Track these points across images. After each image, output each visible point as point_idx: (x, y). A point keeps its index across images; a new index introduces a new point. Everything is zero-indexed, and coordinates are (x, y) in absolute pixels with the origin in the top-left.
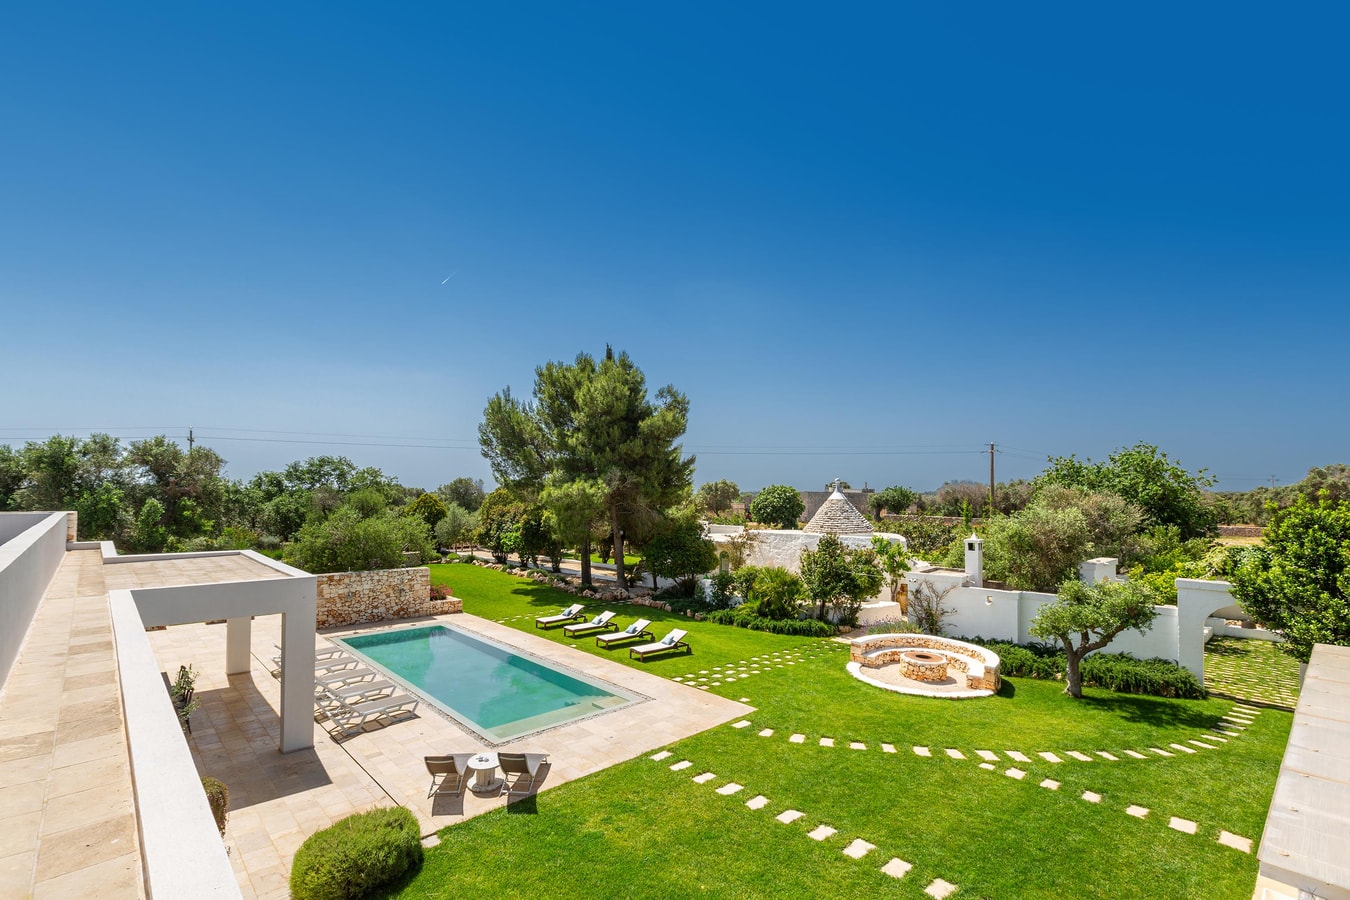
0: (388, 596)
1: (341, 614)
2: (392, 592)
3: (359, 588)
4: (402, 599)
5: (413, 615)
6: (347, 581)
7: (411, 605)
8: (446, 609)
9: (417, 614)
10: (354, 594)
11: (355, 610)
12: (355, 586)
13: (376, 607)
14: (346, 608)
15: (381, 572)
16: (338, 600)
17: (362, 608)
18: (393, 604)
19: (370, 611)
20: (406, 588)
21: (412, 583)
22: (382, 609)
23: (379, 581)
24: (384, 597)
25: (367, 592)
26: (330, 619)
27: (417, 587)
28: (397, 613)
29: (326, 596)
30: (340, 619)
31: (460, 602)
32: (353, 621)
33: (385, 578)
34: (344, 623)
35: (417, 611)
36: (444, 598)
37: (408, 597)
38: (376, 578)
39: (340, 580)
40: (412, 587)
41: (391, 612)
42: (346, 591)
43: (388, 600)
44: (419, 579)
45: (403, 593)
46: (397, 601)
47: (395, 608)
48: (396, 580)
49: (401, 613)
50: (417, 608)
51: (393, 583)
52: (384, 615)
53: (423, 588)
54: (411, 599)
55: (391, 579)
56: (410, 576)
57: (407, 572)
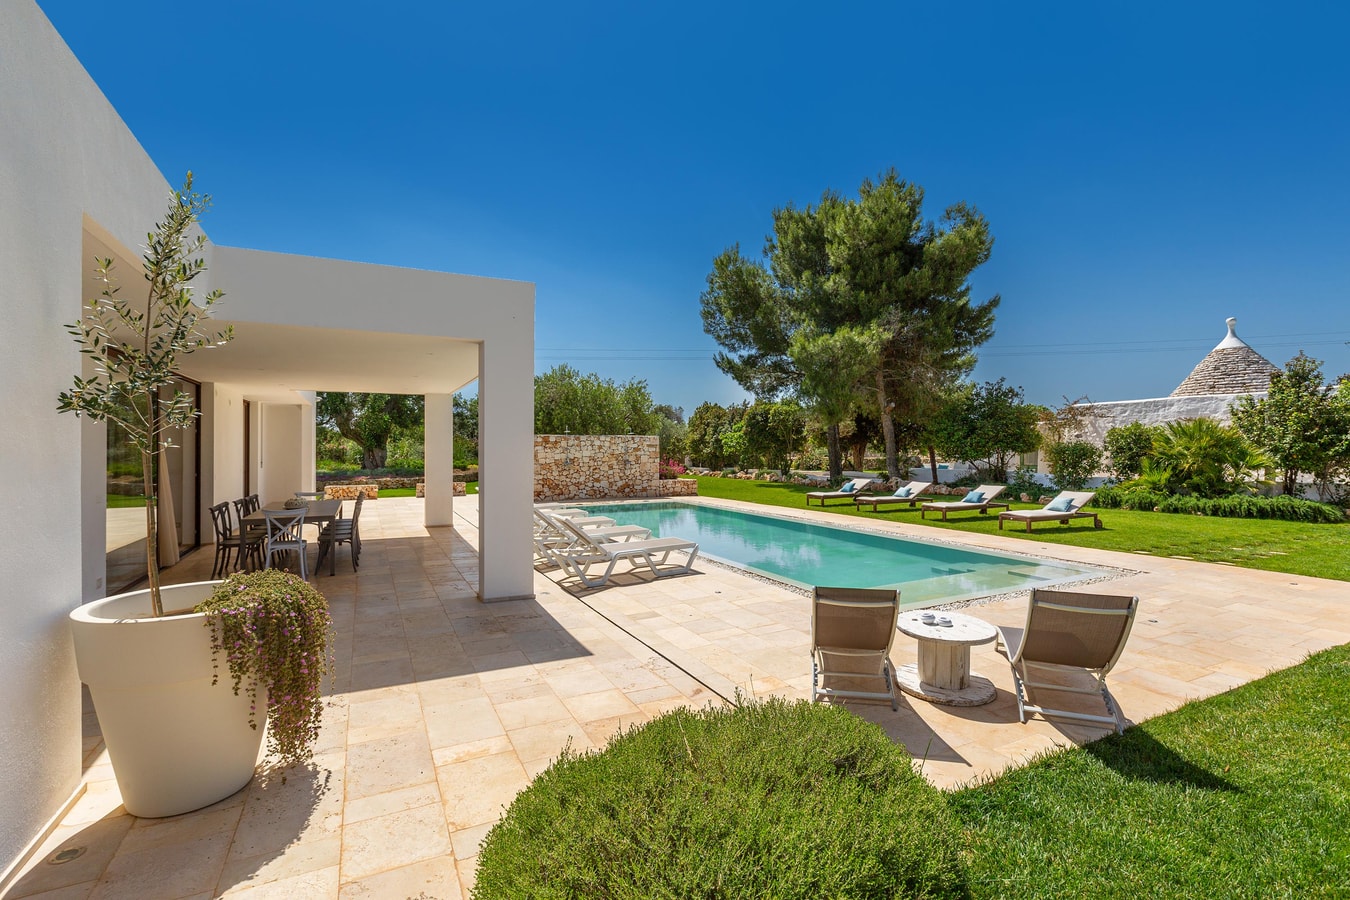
0: (611, 467)
1: (557, 485)
2: (615, 462)
3: (578, 455)
4: (628, 472)
5: (639, 494)
6: (564, 444)
7: (638, 482)
8: (678, 489)
9: (644, 493)
10: (572, 461)
11: (574, 481)
12: (573, 451)
13: (598, 480)
14: (563, 478)
15: (603, 438)
16: (554, 468)
17: (582, 479)
18: (617, 478)
19: (590, 484)
20: (632, 459)
21: (638, 453)
22: (604, 483)
23: (600, 447)
24: (607, 468)
25: (586, 460)
26: (546, 489)
27: (644, 459)
28: (621, 490)
29: (542, 461)
30: (557, 492)
31: (694, 483)
32: (571, 495)
33: (607, 444)
34: (562, 497)
35: (644, 489)
36: (675, 477)
37: (634, 470)
38: (597, 443)
39: (556, 442)
40: (638, 458)
41: (615, 488)
42: (564, 456)
43: (611, 472)
44: (646, 448)
45: (628, 466)
46: (621, 474)
47: (620, 483)
48: (619, 449)
49: (627, 490)
50: (645, 485)
51: (617, 452)
52: (606, 491)
53: (651, 460)
54: (638, 474)
55: (614, 447)
56: (636, 446)
57: (633, 439)
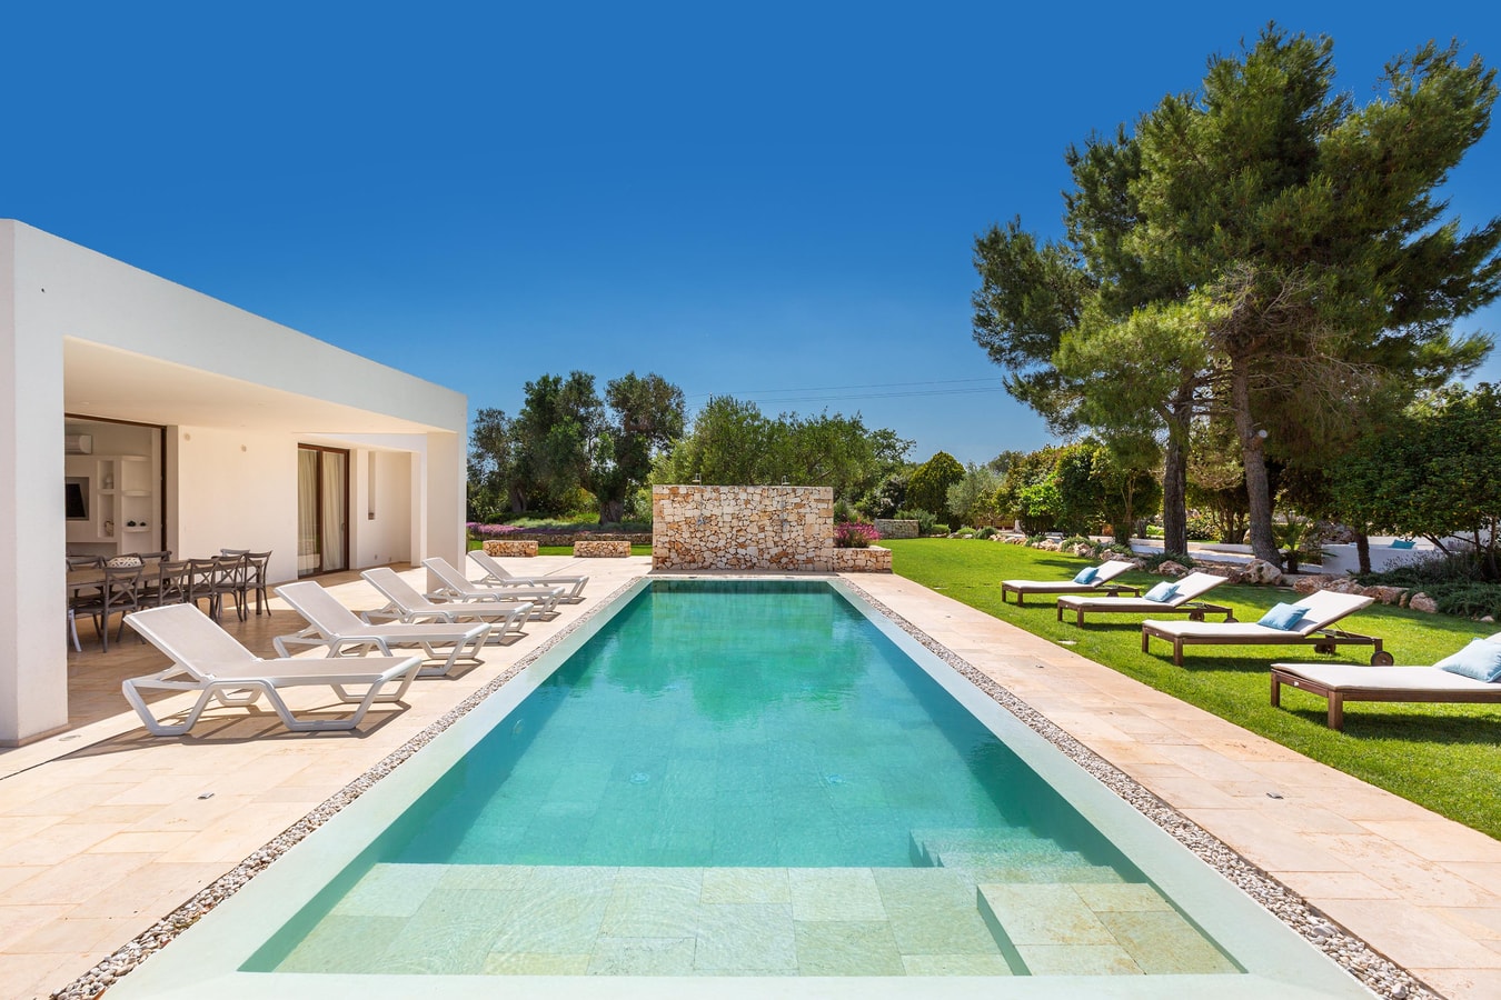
0: (762, 529)
1: (688, 550)
2: (767, 522)
3: (717, 511)
4: (786, 536)
5: (803, 567)
6: (697, 497)
7: (800, 550)
8: (861, 563)
9: (810, 566)
10: (707, 520)
11: (710, 545)
12: (709, 506)
13: (743, 545)
14: (696, 541)
15: (750, 489)
16: (684, 527)
17: (722, 543)
18: (771, 544)
19: (732, 551)
20: (792, 518)
21: (802, 510)
22: (752, 550)
23: (747, 502)
24: (756, 530)
25: (728, 518)
26: (673, 555)
27: (810, 519)
28: (776, 560)
29: (669, 519)
30: (688, 558)
31: (886, 554)
32: (706, 564)
33: (757, 498)
34: (693, 566)
35: (809, 560)
36: (864, 545)
37: (794, 534)
38: (743, 496)
39: (687, 495)
40: (801, 518)
41: (767, 556)
42: (697, 513)
43: (762, 535)
44: (813, 504)
45: (787, 527)
46: (776, 539)
47: (774, 551)
48: (774, 504)
49: (784, 560)
50: (811, 555)
51: (770, 509)
52: (755, 560)
53: (821, 521)
54: (801, 539)
55: (767, 502)
56: (798, 500)
57: (794, 491)
